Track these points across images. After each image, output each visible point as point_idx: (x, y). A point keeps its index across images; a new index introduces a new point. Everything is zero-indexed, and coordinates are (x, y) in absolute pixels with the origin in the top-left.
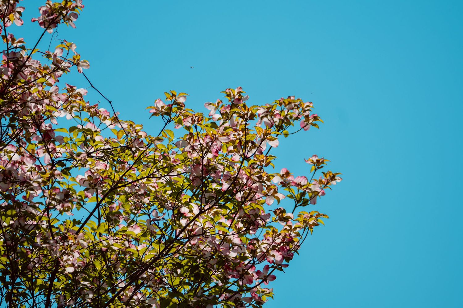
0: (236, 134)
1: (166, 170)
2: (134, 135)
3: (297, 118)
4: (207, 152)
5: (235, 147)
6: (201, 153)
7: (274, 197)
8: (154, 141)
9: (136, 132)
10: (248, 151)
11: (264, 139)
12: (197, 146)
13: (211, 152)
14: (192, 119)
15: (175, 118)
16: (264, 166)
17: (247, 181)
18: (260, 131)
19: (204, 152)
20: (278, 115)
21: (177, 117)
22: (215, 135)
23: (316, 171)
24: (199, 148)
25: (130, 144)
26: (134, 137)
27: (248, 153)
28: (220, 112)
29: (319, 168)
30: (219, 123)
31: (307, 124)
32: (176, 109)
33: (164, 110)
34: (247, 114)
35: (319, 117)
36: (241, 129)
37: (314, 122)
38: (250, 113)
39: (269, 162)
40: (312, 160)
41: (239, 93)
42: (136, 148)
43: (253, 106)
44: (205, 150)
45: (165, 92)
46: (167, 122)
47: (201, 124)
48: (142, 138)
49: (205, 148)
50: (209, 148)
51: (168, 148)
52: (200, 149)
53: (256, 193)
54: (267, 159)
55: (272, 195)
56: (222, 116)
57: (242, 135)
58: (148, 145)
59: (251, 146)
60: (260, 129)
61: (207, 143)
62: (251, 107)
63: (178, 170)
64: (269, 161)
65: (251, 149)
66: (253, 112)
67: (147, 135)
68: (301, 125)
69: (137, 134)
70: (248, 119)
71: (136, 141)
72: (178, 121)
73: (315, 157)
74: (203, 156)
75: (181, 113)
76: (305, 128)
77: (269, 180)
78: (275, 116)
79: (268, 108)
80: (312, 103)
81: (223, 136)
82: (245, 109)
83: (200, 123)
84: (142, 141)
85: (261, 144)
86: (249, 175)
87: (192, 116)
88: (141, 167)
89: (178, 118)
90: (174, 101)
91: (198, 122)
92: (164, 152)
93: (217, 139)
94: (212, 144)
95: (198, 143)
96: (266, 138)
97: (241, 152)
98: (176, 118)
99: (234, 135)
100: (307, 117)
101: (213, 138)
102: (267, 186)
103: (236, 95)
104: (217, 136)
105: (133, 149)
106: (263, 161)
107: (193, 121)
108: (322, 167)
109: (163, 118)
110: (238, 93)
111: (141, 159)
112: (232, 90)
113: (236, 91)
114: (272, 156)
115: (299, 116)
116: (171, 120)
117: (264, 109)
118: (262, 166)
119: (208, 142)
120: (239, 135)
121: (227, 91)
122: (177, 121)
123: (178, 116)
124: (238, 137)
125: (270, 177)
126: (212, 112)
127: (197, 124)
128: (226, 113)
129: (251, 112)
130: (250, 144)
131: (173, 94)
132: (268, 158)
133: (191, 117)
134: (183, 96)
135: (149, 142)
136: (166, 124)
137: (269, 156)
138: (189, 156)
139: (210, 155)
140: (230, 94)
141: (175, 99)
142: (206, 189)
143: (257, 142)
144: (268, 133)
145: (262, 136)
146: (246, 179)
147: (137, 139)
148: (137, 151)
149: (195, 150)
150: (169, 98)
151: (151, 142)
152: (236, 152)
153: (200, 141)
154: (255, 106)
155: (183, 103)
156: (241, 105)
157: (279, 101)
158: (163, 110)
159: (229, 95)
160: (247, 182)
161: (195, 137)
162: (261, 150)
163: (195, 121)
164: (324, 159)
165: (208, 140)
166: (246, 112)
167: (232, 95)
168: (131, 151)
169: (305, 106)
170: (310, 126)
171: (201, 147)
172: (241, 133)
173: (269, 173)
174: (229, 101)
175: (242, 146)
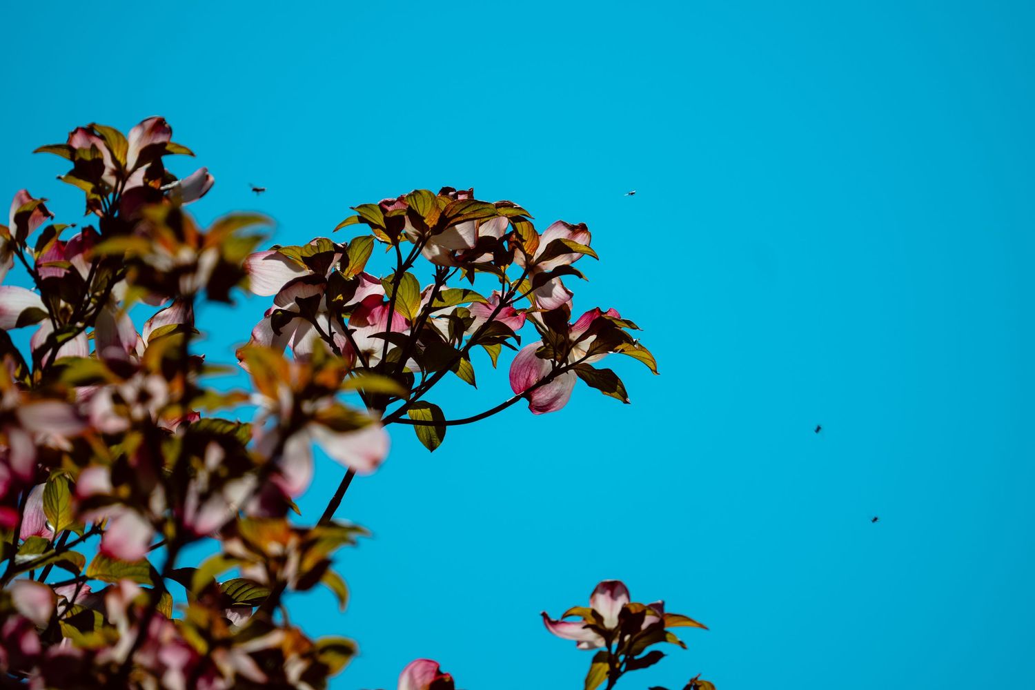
0: (129, 391)
3: (494, 334)
5: (119, 473)
10: (204, 498)
11: (295, 423)
16: (291, 585)
20: (377, 311)
23: (619, 681)
28: (34, 274)
29: (633, 665)
30: (27, 341)
31: (556, 372)
34: (192, 268)
35: (629, 323)
36: (154, 363)
37: (596, 361)
38: (209, 260)
39: (323, 567)
40: (595, 614)
41: (152, 155)
54: (305, 548)
56: (45, 300)
57: (162, 400)
62: (217, 228)
65: (217, 484)
68: (513, 377)
70: (201, 296)
73: (613, 597)
76: (542, 396)
77: (317, 675)
78: (362, 313)
79: (318, 261)
80: (583, 228)
86: (201, 646)
97: (158, 504)
99: (117, 399)
100: (558, 318)
103: (130, 167)
106: (282, 560)
108: (656, 657)
110: (145, 155)
112: (112, 137)
113: (135, 141)
115: (501, 317)
117: (291, 264)
118: (280, 587)
120: (144, 397)
121: (78, 142)
124: (138, 412)
125: (330, 658)
128: (73, 277)
130: (214, 456)
140: (99, 165)
152: (128, 503)
157: (383, 206)
159: (87, 169)
164: (667, 610)
166: (186, 255)
167: (109, 164)
169: (541, 249)
170: (571, 383)
172: (158, 387)
173: (320, 634)
174: (92, 206)
175: (167, 469)
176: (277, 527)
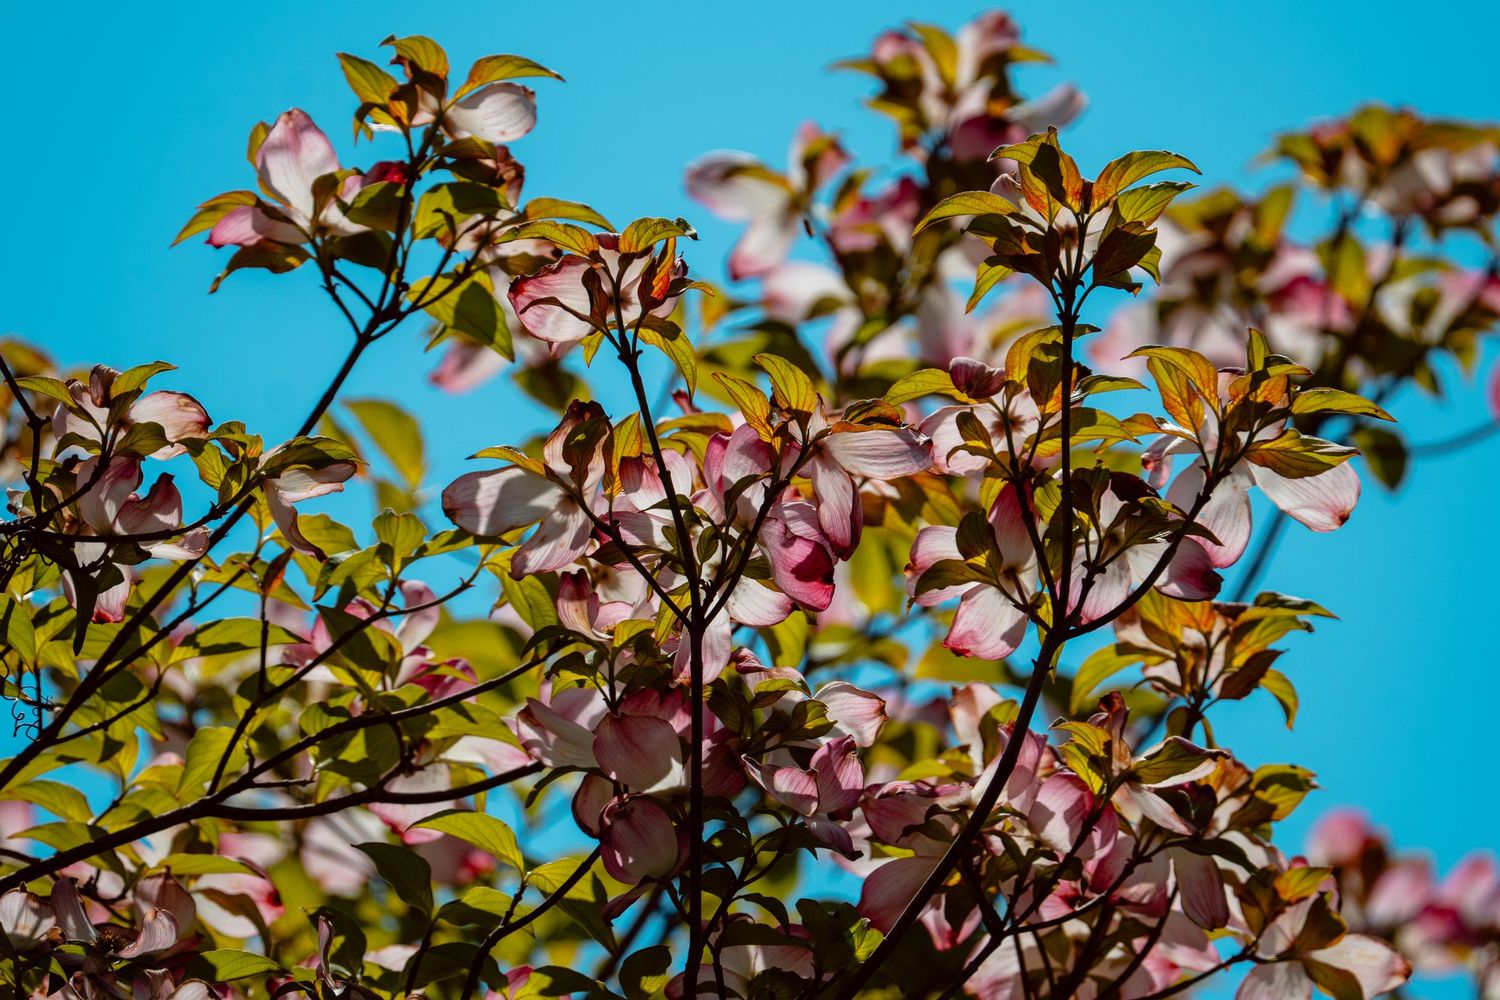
0: (986, 415)
1: (356, 750)
2: (92, 426)
4: (727, 578)
5: (974, 531)
6: (681, 580)
7: (1313, 971)
8: (276, 469)
9: (106, 401)
10: (1095, 568)
12: (639, 520)
13: (764, 573)
14: (591, 281)
15: (435, 291)
16: (1214, 691)
17: (1081, 840)
18: (1192, 394)
19: (706, 573)
21: (458, 278)
22: (803, 418)
24: (659, 538)
25: (59, 507)
26: (88, 444)
27: (1088, 584)
28: (830, 240)
30: (824, 338)
32: (446, 201)
33: (346, 209)
36: (1020, 375)
38: (1098, 223)
39: (1262, 662)
41: (994, 66)
42: (107, 536)
43: (1126, 161)
44: (716, 558)
45: (347, 58)
46: (373, 324)
47: (670, 331)
48: (162, 454)
49: (716, 534)
50: (752, 535)
51: (385, 552)
52: (668, 547)
53: (1153, 936)
54: (1235, 636)
55: (1288, 956)
57: (1031, 429)
58: (215, 513)
59: (1117, 521)
60: (1190, 369)
61: (731, 496)
62: (1106, 173)
63: (459, 752)
64: (1257, 647)
65: (1114, 546)
66: (1128, 216)
67: (206, 423)
69: (119, 421)
70: (1088, 278)
71: (108, 476)
72: (459, 311)
74: (698, 609)
75: (486, 240)
77: (1256, 819)
78: (1282, 297)
81: (868, 422)
82: (1059, 194)
83: (660, 312)
84: (166, 480)
85: (1202, 499)
86: (1096, 783)
87: (595, 257)
88: (136, 726)
89: (465, 285)
90: (431, 137)
91: (649, 302)
92: (349, 592)
93: (817, 450)
94: (772, 496)
95: (646, 498)
96: (1248, 452)
97: (1030, 579)
98: (442, 284)
99: (967, 423)
101: (777, 443)
102: (1243, 875)
103: (963, 84)
104: (817, 425)
105: (89, 552)
106: (1204, 653)
107: (605, 303)
109: (331, 289)
110: (984, 67)
111: (142, 651)
113: (969, 46)
114: (1283, 604)
116: (407, 302)
118: (1201, 694)
119: (734, 477)
120: (1008, 423)
122: (448, 317)
123: (467, 272)
124: (1000, 445)
125: (1273, 795)
126: (761, 244)
127: (638, 324)
128: (883, 248)
129: (1106, 213)
130: (1110, 506)
131: (414, 67)
132: (1252, 624)
133: (585, 267)
134: (509, 87)
135: (224, 489)
136: (364, 339)
137: (1257, 603)
138: (572, 615)
139: (754, 602)
140: (916, 81)
141: (441, 118)
142: (727, 901)
143: (1170, 482)
144: (1267, 405)
145: (1213, 430)
146: (1069, 816)
147: (118, 461)
148: (124, 569)
149: (630, 554)
150: (385, 108)
151: (248, 486)
152: (987, 577)
153: (666, 478)
154: (1146, 155)
155: (502, 153)
156: (1016, 156)
158: (333, 215)
159: (900, 90)
160: (1077, 845)
161: (627, 445)
162: (1205, 556)
163: (619, 300)
165: (734, 468)
167: (933, 82)
168: (67, 561)
171: (680, 531)
172: (1025, 407)
173: (1260, 760)
174: (908, 144)
175: (1042, 527)
176: (1198, 609)
